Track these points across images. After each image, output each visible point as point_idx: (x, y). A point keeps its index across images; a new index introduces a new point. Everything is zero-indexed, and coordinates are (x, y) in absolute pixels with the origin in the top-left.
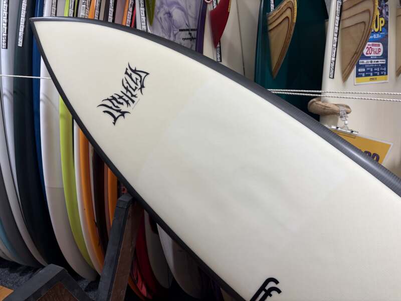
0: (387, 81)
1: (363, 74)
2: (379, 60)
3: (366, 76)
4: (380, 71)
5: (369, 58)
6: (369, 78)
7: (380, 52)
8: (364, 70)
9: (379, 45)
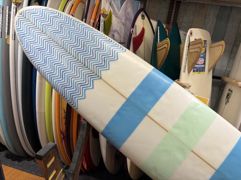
0: (205, 74)
2: (202, 65)
3: (197, 72)
4: (202, 70)
5: (198, 64)
6: (198, 72)
7: (202, 62)
8: (196, 69)
9: (202, 59)
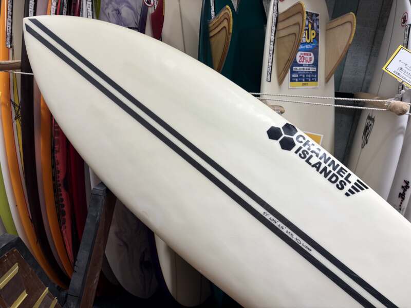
0: (318, 87)
1: (297, 80)
2: (311, 68)
3: (299, 81)
4: (311, 78)
5: (301, 65)
6: (302, 83)
7: (311, 60)
8: (297, 76)
9: (310, 55)
